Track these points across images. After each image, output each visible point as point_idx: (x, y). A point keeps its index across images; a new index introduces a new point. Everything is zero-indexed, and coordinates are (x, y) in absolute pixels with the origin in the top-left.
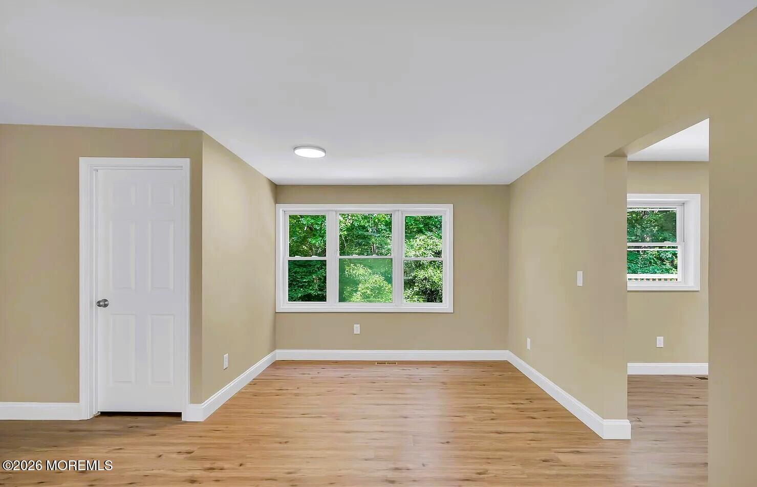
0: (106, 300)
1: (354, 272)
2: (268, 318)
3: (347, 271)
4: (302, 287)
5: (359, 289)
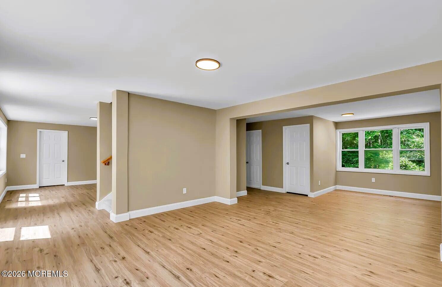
0: (288, 163)
1: (386, 156)
2: (334, 172)
3: (381, 155)
4: (352, 163)
5: (390, 166)
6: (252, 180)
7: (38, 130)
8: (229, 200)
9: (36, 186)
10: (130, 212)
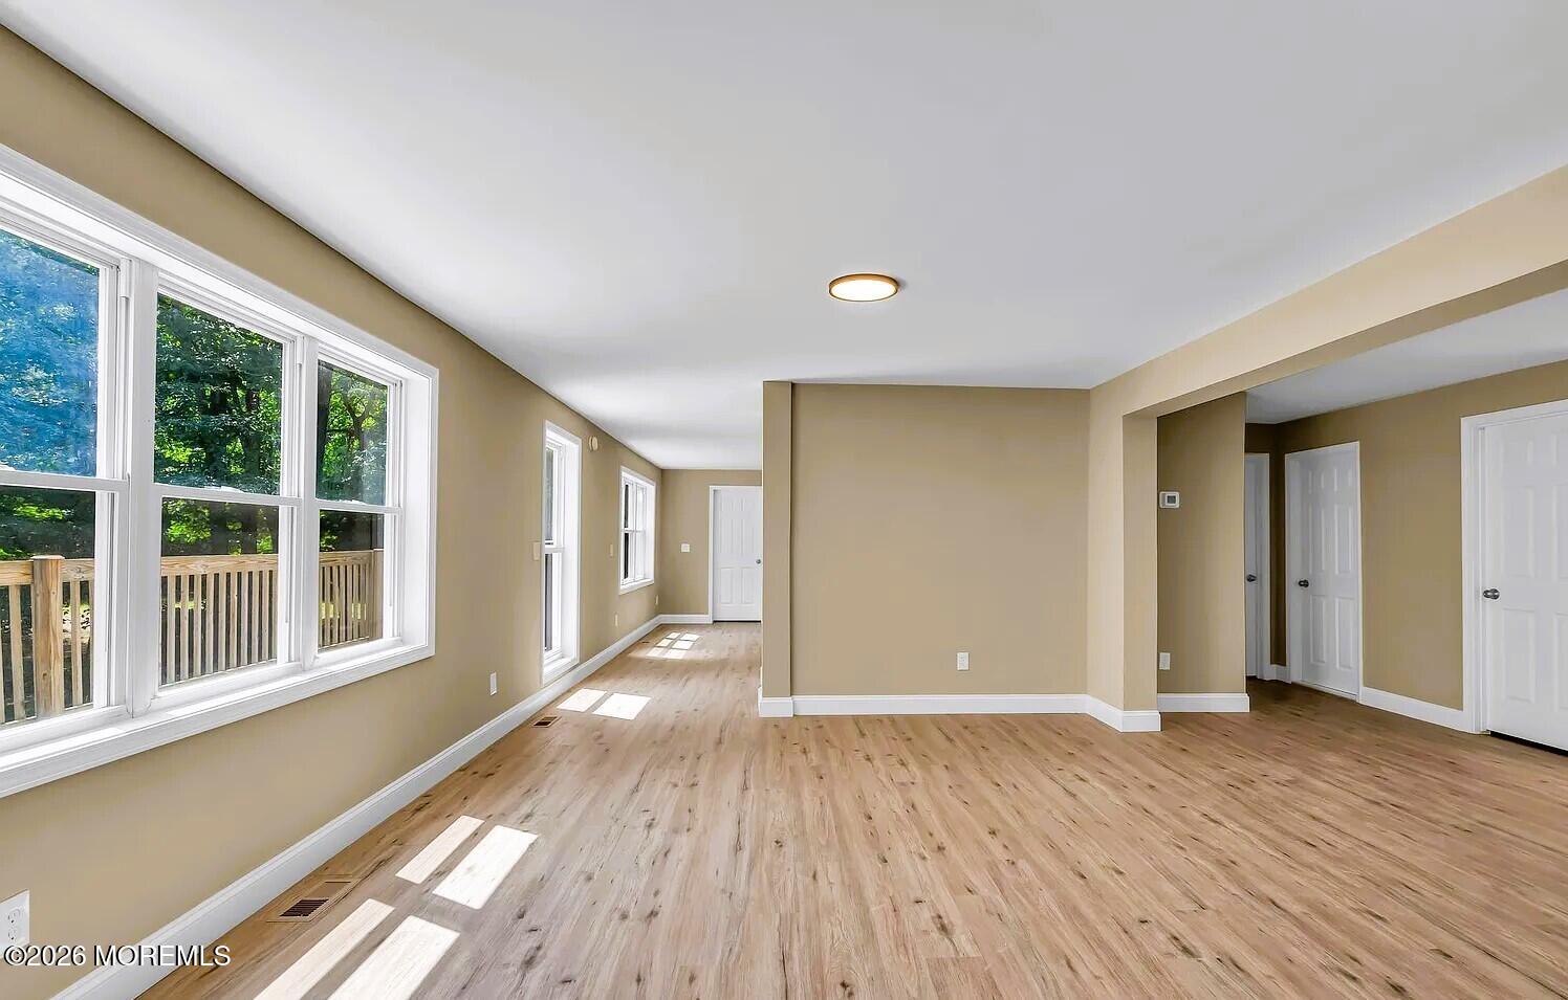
0: (1494, 590)
6: (1325, 659)
7: (712, 488)
8: (1120, 713)
9: (707, 619)
10: (797, 698)
